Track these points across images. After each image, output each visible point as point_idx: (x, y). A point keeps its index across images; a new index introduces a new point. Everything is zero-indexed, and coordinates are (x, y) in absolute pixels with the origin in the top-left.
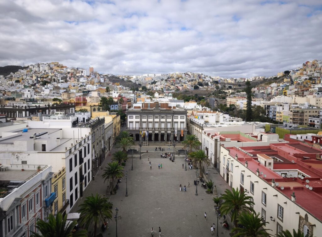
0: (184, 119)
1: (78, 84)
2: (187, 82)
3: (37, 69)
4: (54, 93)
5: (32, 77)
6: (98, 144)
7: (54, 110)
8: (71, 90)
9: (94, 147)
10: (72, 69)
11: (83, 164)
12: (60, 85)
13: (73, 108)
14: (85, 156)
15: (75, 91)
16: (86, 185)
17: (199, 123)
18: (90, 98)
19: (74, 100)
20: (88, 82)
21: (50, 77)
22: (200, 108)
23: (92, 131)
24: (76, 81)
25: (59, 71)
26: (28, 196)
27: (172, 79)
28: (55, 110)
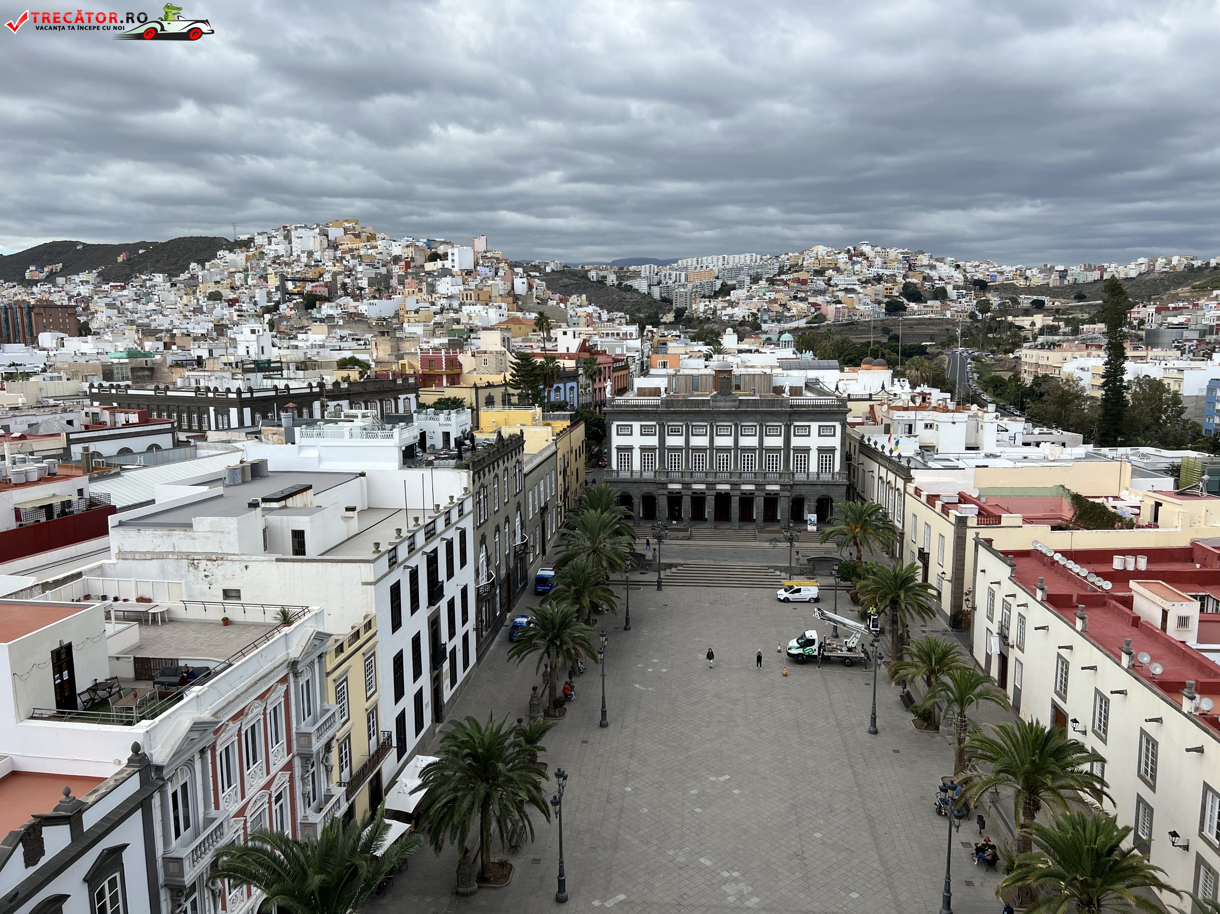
0: (834, 435)
1: (433, 304)
2: (857, 287)
3: (282, 249)
4: (342, 338)
5: (264, 278)
6: (498, 529)
7: (340, 402)
8: (405, 325)
9: (482, 541)
10: (407, 246)
11: (443, 604)
12: (366, 307)
13: (412, 396)
14: (450, 574)
15: (419, 330)
16: (453, 681)
17: (895, 454)
18: (473, 355)
19: (414, 364)
20: (469, 292)
21: (327, 277)
22: (903, 390)
23: (474, 482)
24: (424, 290)
25: (362, 252)
26: (241, 713)
27: (796, 275)
28: (345, 403)
